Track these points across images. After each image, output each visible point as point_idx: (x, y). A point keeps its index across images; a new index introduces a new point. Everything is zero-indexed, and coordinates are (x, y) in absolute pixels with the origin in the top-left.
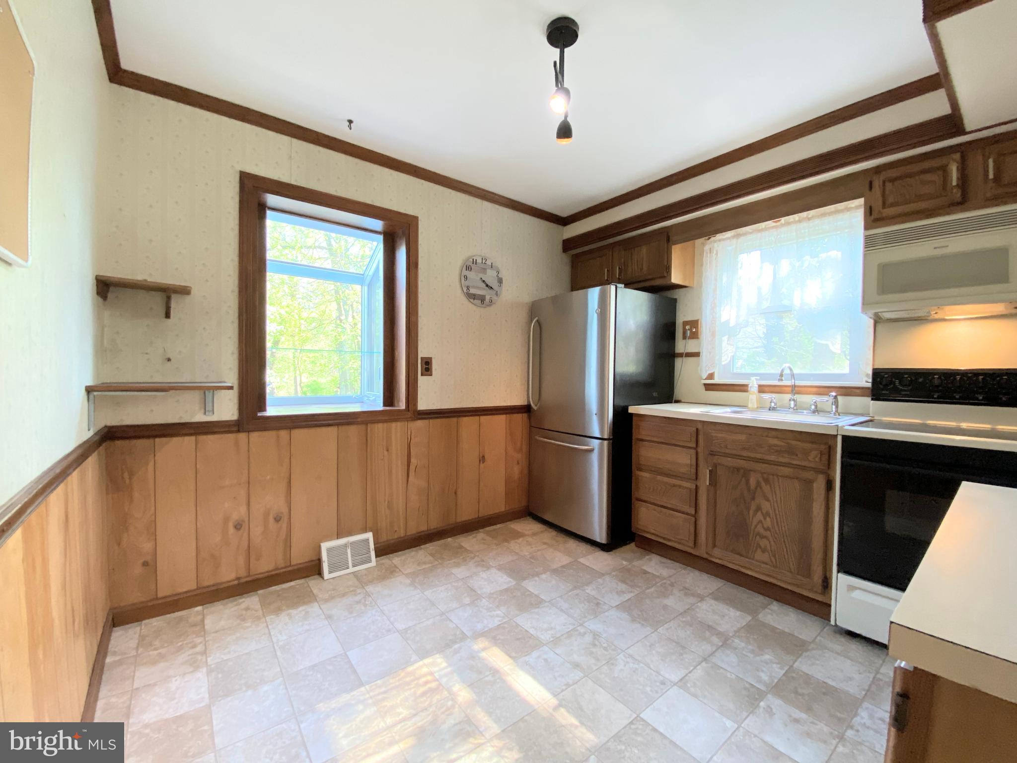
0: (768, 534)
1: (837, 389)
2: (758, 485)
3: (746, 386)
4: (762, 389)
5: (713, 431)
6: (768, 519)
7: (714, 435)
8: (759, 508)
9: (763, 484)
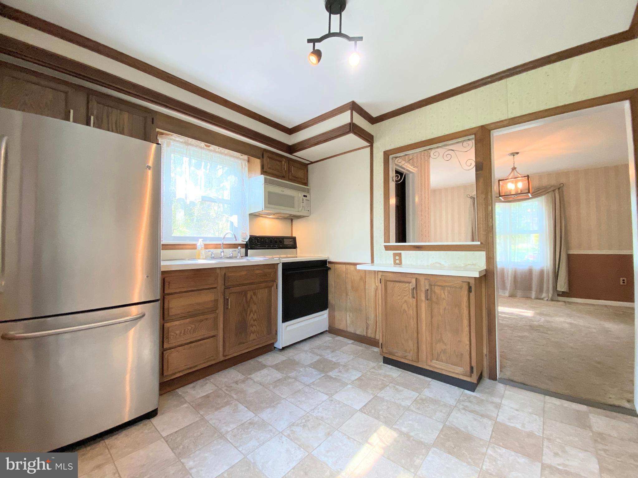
0: (255, 323)
1: (241, 245)
2: (251, 298)
3: (195, 245)
4: (207, 247)
5: (229, 273)
6: (255, 314)
7: (229, 275)
8: (251, 311)
9: (253, 296)
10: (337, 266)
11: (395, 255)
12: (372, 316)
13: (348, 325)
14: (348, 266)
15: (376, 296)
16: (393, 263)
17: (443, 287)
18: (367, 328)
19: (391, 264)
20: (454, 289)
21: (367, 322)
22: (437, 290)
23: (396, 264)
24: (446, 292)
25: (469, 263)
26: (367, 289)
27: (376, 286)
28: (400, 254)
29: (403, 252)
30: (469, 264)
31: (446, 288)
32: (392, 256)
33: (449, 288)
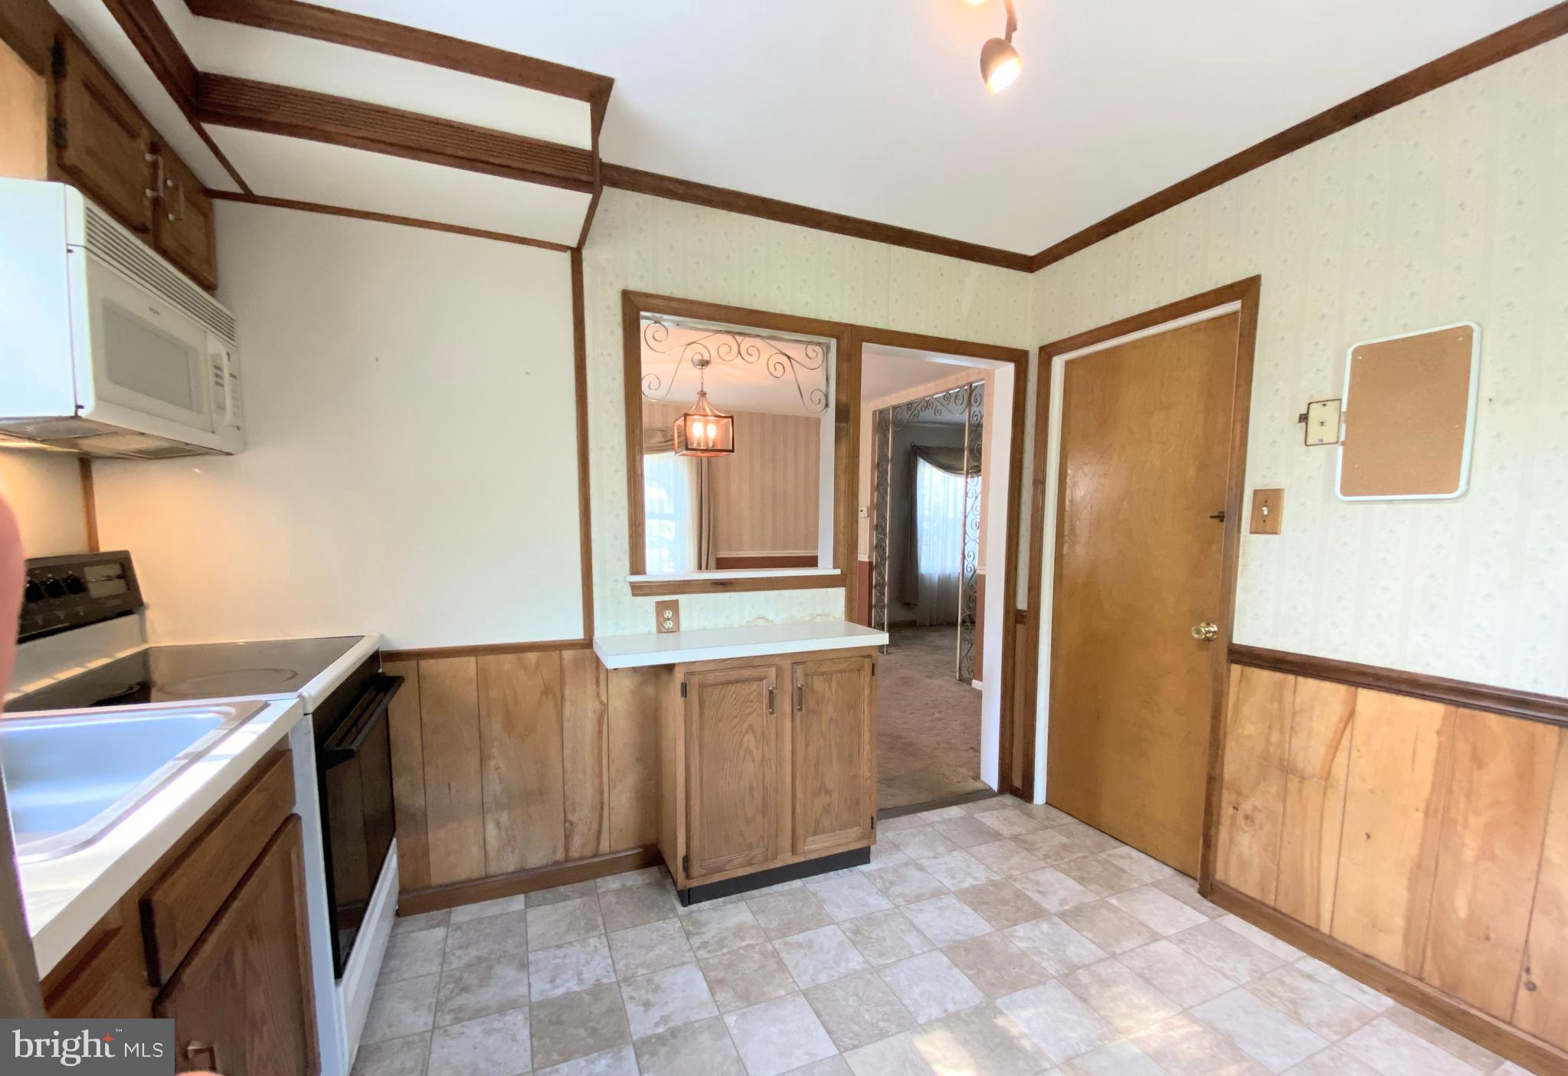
10: (425, 664)
11: (661, 607)
12: (585, 795)
13: (492, 854)
14: (490, 659)
15: (600, 732)
16: (654, 629)
17: (827, 676)
18: (568, 837)
19: (649, 632)
20: (847, 674)
21: (570, 816)
22: (818, 684)
23: (666, 630)
24: (834, 686)
25: (819, 613)
26: (569, 720)
27: (602, 703)
28: (677, 602)
29: (683, 599)
30: (817, 615)
31: (834, 676)
32: (652, 610)
33: (839, 675)
